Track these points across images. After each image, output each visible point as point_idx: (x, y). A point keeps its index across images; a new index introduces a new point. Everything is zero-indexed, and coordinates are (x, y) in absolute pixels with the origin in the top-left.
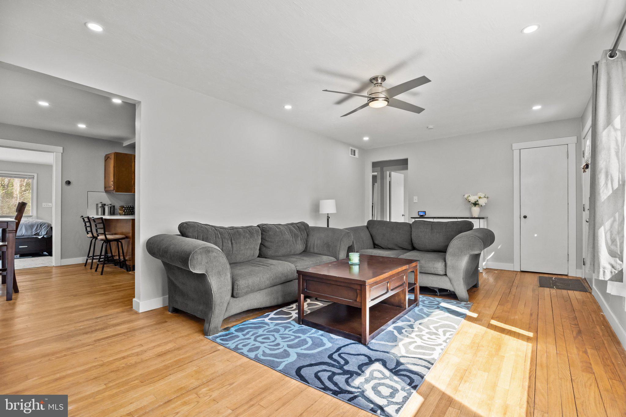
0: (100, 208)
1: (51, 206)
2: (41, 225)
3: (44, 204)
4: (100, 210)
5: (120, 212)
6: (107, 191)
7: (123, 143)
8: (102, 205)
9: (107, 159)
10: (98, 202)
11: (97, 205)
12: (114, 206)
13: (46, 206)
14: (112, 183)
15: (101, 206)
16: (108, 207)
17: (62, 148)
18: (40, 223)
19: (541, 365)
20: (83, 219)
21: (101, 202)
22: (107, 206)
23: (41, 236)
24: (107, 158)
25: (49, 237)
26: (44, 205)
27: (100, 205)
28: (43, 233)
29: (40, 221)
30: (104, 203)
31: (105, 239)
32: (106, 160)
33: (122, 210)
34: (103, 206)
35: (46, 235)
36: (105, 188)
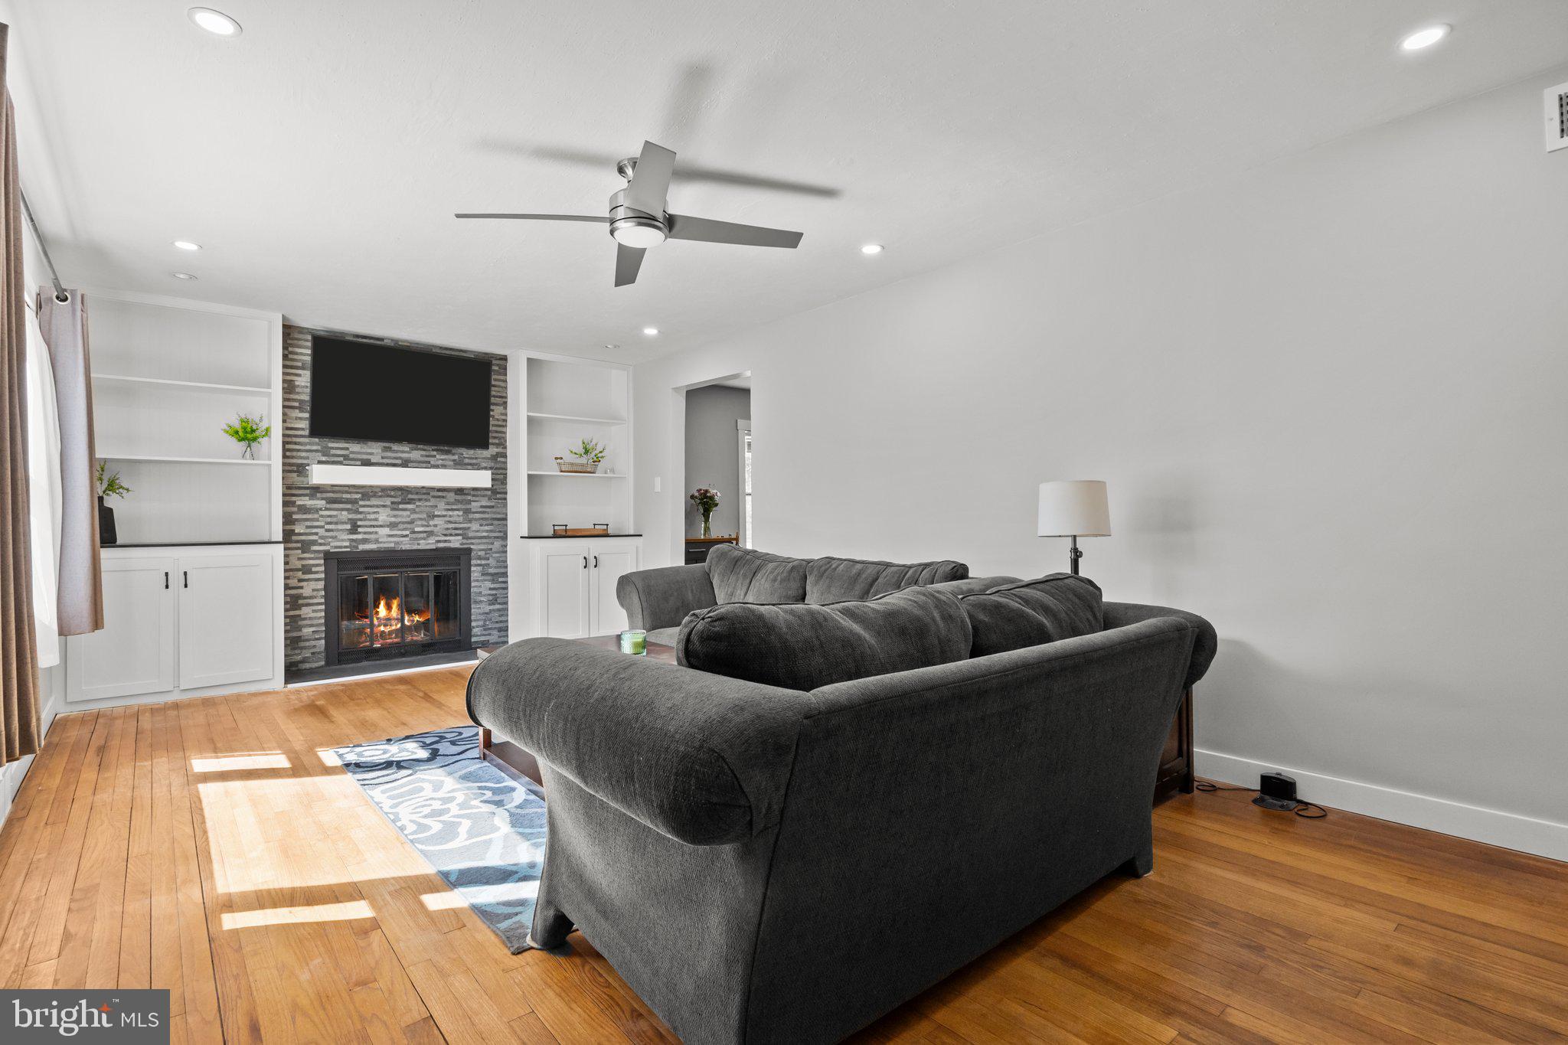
19: (186, 858)
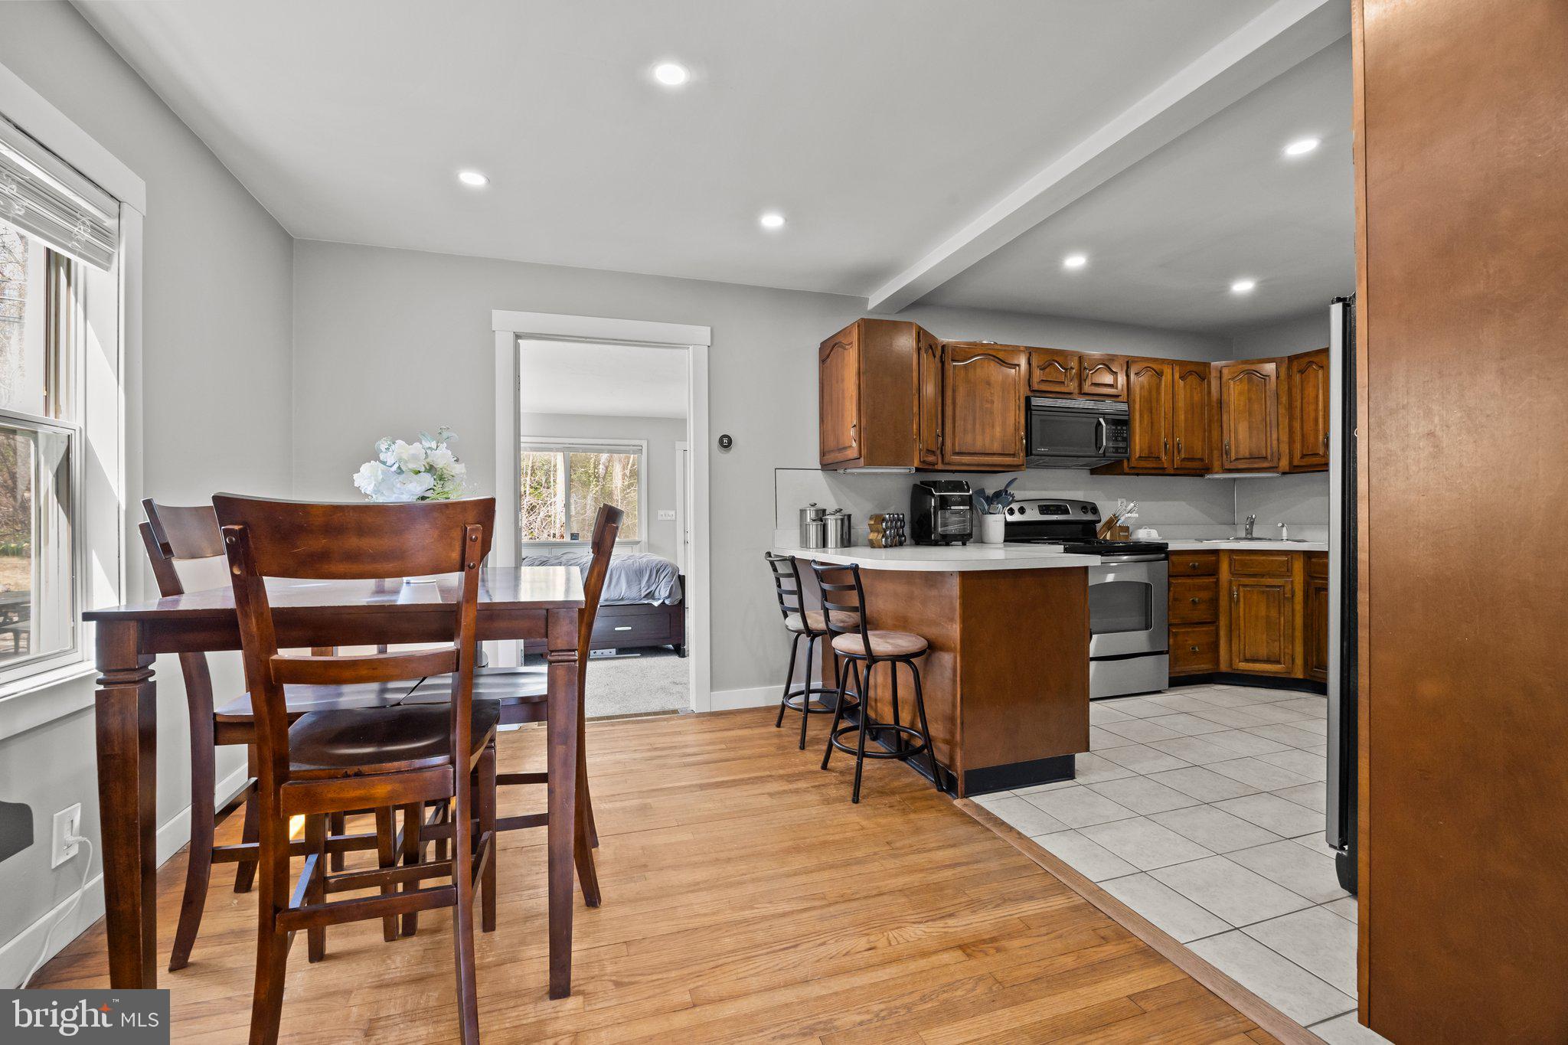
0: (814, 523)
1: (674, 517)
2: (659, 569)
3: (661, 512)
4: (813, 530)
5: (873, 536)
6: (828, 466)
7: (867, 300)
8: (817, 511)
9: (828, 356)
10: (805, 505)
11: (803, 512)
12: (849, 516)
13: (664, 518)
14: (852, 432)
15: (813, 515)
16: (836, 520)
17: (709, 328)
18: (657, 565)
20: (772, 563)
21: (812, 502)
22: (833, 517)
23: (659, 599)
24: (829, 350)
25: (676, 603)
26: (662, 514)
27: (810, 515)
28: (663, 594)
29: (656, 558)
30: (820, 506)
31: (864, 653)
32: (823, 360)
33: (878, 532)
34: (821, 515)
35: (669, 600)
36: (823, 454)
